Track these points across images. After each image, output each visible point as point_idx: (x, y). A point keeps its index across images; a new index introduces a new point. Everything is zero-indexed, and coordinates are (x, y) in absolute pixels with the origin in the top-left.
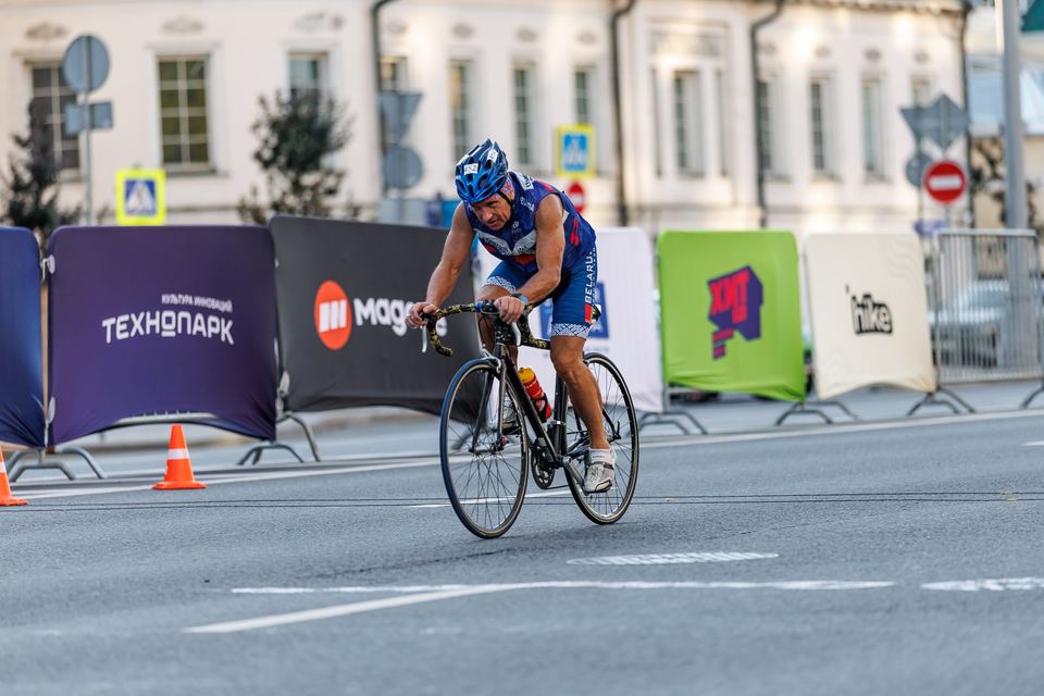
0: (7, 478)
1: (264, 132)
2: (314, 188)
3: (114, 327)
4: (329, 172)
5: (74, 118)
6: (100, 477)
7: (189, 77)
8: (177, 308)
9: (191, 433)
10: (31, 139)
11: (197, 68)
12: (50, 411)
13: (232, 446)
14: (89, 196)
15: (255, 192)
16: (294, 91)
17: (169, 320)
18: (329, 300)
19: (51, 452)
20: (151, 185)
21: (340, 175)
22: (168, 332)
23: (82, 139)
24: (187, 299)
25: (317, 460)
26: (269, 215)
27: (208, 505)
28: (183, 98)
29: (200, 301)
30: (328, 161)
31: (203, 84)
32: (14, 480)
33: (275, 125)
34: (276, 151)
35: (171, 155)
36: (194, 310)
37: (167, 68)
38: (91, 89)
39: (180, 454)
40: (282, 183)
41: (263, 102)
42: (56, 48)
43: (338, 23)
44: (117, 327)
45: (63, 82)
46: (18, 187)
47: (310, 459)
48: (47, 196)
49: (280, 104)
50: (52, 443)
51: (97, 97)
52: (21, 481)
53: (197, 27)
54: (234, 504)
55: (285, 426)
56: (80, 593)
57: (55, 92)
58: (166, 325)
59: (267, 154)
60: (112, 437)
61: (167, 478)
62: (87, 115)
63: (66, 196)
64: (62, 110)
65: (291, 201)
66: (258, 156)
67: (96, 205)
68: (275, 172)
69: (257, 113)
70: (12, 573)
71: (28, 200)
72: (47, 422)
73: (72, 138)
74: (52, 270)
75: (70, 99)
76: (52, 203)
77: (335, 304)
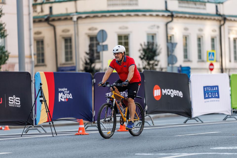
0: (84, 128)
1: (142, 52)
2: (153, 64)
3: (108, 95)
4: (156, 61)
5: (99, 48)
6: (105, 129)
7: (125, 39)
10: (90, 53)
11: (126, 37)
12: (94, 113)
14: (102, 66)
15: (139, 65)
16: (148, 42)
18: (156, 89)
19: (94, 123)
21: (158, 61)
23: (101, 53)
25: (154, 125)
26: (143, 71)
27: (130, 135)
28: (123, 44)
30: (157, 58)
31: (128, 41)
32: (86, 129)
33: (144, 50)
34: (144, 56)
37: (120, 37)
38: (103, 42)
40: (145, 63)
41: (141, 45)
42: (95, 32)
43: (158, 27)
45: (97, 40)
46: (86, 63)
47: (152, 125)
48: (93, 65)
49: (145, 45)
50: (94, 121)
51: (104, 43)
52: (87, 129)
53: (127, 28)
55: (146, 117)
56: (101, 154)
57: (95, 42)
59: (142, 57)
61: (120, 129)
62: (102, 48)
63: (97, 66)
64: (96, 47)
65: (147, 67)
66: (140, 57)
67: (104, 68)
68: (144, 61)
69: (140, 47)
70: (86, 150)
71: (89, 66)
72: (93, 116)
73: (98, 53)
74: (95, 82)
75: (98, 44)
76: (94, 67)
77: (158, 90)
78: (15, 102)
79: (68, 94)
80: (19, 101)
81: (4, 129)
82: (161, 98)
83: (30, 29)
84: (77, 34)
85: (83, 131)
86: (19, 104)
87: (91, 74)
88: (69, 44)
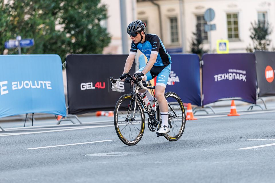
0: (193, 113)
1: (253, 31)
2: (264, 44)
3: (217, 78)
4: (268, 40)
5: (207, 28)
6: (214, 113)
7: (234, 18)
8: (232, 73)
9: (236, 102)
10: (197, 33)
11: (236, 16)
12: (202, 97)
13: (246, 106)
14: (210, 46)
15: (250, 45)
16: (259, 21)
17: (230, 76)
18: (269, 70)
19: (203, 107)
20: (225, 44)
21: (270, 41)
22: (230, 78)
23: (209, 33)
24: (235, 71)
25: (266, 108)
26: (254, 51)
27: (241, 120)
28: (232, 23)
29: (238, 71)
30: (267, 37)
31: (237, 19)
32: (194, 114)
33: (255, 29)
34: (255, 35)
35: (230, 36)
36: (236, 73)
37: (229, 16)
38: (211, 20)
39: (233, 107)
40: (256, 43)
41: (252, 24)
42: (202, 11)
43: (269, 4)
44: (218, 77)
45: (204, 19)
46: (194, 44)
47: (264, 108)
48: (200, 46)
49: (256, 24)
50: (203, 105)
51: (212, 23)
52: (196, 114)
53: (236, 6)
54: (247, 119)
55: (258, 100)
56: (211, 140)
57: (202, 22)
58: (230, 77)
59: (253, 36)
60: (217, 104)
61: (231, 113)
62: (209, 27)
63: (205, 47)
64: (204, 26)
65: (259, 47)
66: (251, 37)
67: (213, 48)
68: (255, 41)
69: (250, 26)
70: (194, 136)
71: (196, 48)
72: (202, 100)
73: (206, 33)
74: (203, 64)
75: (205, 23)
76: (202, 49)
77: (270, 71)
78: (119, 86)
79: (175, 78)
80: (123, 86)
81: (108, 116)
82: (274, 80)
83: (133, 9)
84: (183, 13)
85: (192, 116)
86: (123, 88)
87: (199, 56)
88: (174, 24)
